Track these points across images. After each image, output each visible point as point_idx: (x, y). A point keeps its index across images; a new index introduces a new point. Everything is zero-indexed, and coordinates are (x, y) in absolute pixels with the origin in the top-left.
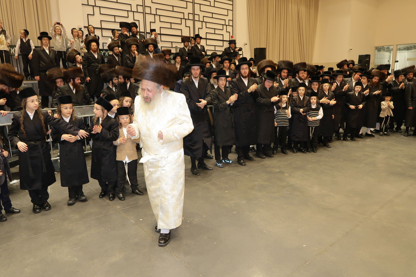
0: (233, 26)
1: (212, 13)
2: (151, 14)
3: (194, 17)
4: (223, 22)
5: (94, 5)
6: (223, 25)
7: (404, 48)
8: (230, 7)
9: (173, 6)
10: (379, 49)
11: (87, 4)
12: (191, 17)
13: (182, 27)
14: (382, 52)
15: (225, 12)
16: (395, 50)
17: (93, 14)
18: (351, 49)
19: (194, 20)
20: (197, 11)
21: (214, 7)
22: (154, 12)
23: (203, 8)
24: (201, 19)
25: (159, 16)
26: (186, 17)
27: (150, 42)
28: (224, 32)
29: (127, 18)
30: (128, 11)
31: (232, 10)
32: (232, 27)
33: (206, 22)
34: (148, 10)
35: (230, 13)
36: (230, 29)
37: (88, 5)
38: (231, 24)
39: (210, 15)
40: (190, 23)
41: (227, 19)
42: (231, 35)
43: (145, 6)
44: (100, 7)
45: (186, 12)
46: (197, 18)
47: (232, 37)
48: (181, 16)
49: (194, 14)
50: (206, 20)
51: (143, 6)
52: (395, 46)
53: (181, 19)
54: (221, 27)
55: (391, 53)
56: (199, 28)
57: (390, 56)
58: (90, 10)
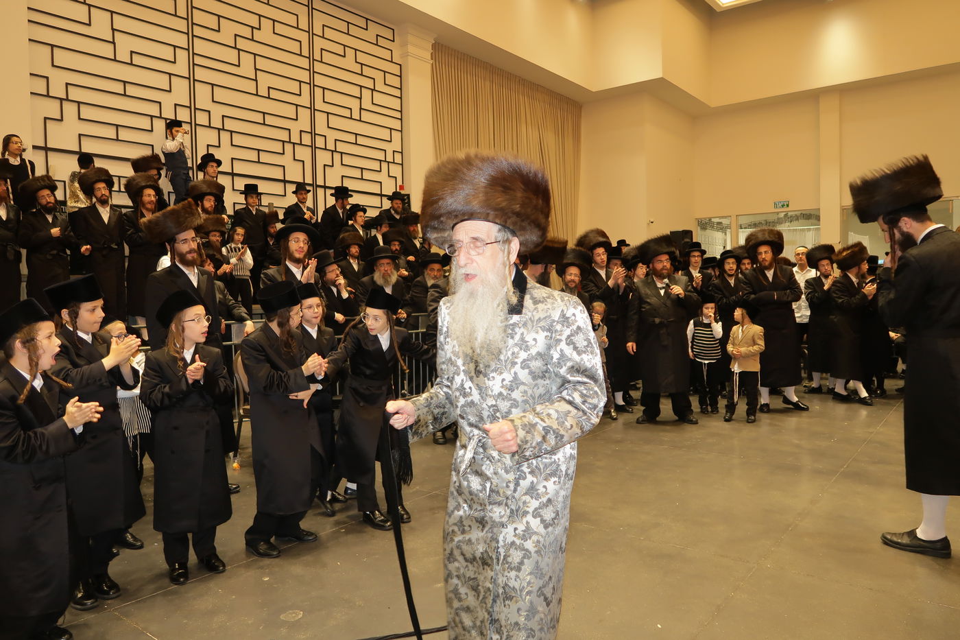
0: (402, 164)
1: (356, 134)
2: (210, 127)
3: (313, 140)
4: (381, 156)
5: (65, 97)
6: (381, 161)
7: (749, 225)
8: (396, 124)
9: (264, 113)
10: (704, 225)
11: (46, 94)
12: (307, 139)
13: (286, 160)
14: (709, 232)
15: (385, 134)
16: (734, 226)
17: (60, 118)
18: (652, 222)
19: (313, 147)
20: (321, 128)
21: (360, 120)
22: (216, 123)
23: (334, 122)
24: (331, 146)
25: (229, 133)
26: (295, 139)
27: (205, 188)
28: (382, 177)
29: (150, 133)
30: (152, 117)
31: (401, 131)
32: (401, 166)
33: (342, 153)
34: (202, 118)
35: (396, 135)
36: (396, 170)
37: (48, 96)
38: (398, 159)
39: (352, 138)
40: (304, 154)
41: (390, 148)
42: (399, 183)
43: (195, 109)
44: (79, 103)
45: (295, 127)
46: (320, 142)
47: (402, 187)
48: (284, 136)
49: (313, 134)
50: (341, 147)
51: (190, 107)
52: (734, 218)
53: (283, 142)
54: (376, 166)
55: (726, 234)
56: (325, 165)
57: (725, 241)
58: (52, 109)
